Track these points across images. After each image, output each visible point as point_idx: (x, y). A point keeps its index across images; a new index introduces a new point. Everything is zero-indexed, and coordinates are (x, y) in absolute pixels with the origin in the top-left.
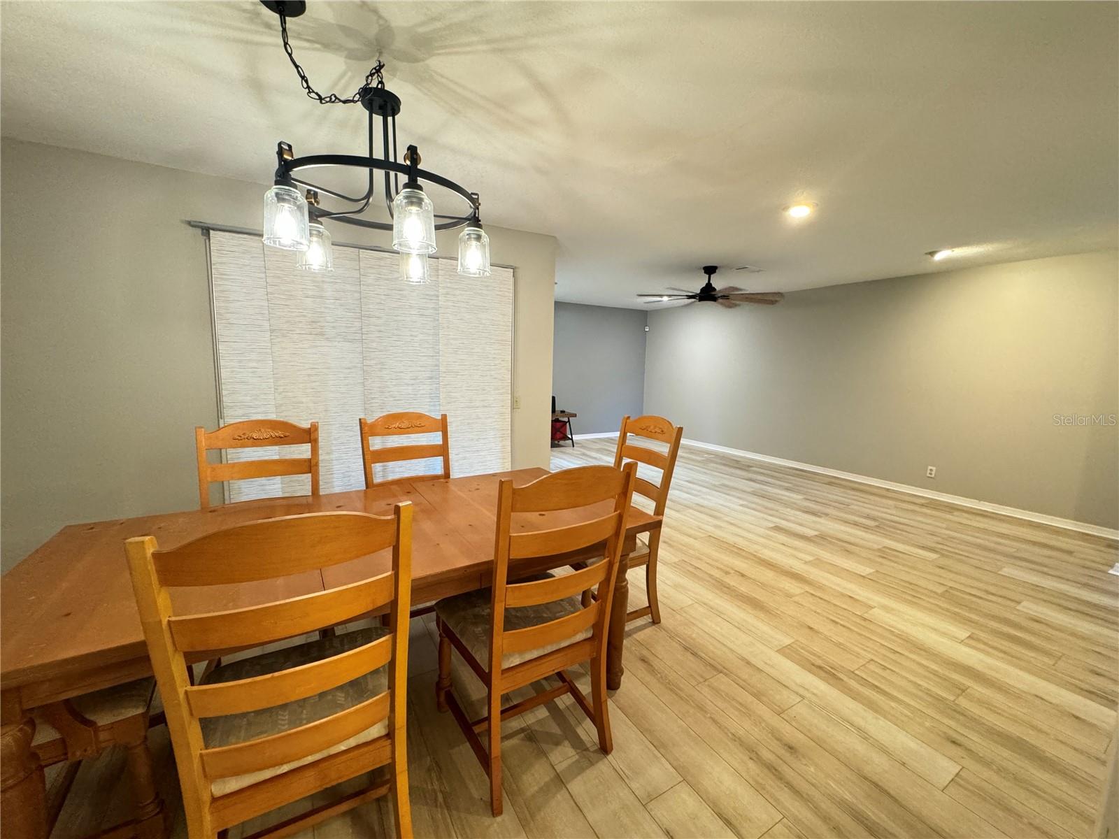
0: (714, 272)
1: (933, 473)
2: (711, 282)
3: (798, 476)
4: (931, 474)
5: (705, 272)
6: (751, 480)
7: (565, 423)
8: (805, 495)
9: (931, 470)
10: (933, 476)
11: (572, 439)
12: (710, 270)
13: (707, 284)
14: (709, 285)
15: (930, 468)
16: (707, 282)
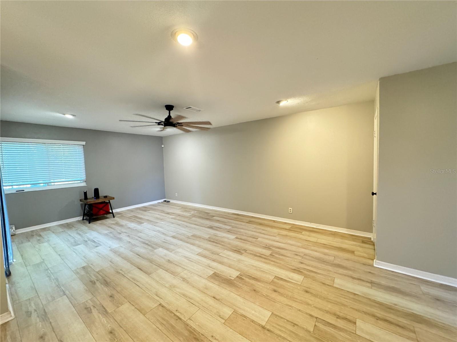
0: (172, 109)
1: (291, 211)
2: (171, 115)
3: (236, 219)
4: (290, 211)
5: (167, 109)
6: (211, 228)
7: (107, 203)
8: (236, 234)
9: (290, 210)
10: (291, 212)
11: (112, 213)
12: (169, 108)
13: (168, 116)
14: (169, 117)
15: (290, 208)
16: (168, 115)
